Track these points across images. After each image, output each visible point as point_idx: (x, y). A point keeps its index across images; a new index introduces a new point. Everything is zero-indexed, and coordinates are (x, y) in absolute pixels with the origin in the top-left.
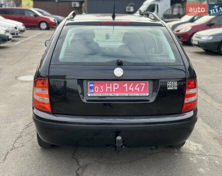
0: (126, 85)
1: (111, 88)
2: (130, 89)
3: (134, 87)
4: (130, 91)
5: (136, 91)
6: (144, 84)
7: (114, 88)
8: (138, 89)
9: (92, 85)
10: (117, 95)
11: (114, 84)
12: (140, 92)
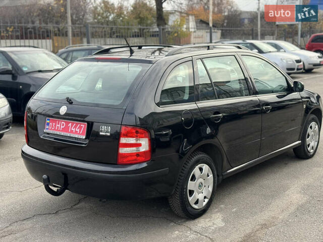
0: (70, 125)
1: (59, 126)
2: (72, 129)
3: (75, 127)
4: (72, 132)
5: (76, 132)
6: (83, 126)
7: (62, 127)
8: (78, 130)
9: (48, 122)
10: (62, 134)
11: (62, 123)
12: (79, 134)
